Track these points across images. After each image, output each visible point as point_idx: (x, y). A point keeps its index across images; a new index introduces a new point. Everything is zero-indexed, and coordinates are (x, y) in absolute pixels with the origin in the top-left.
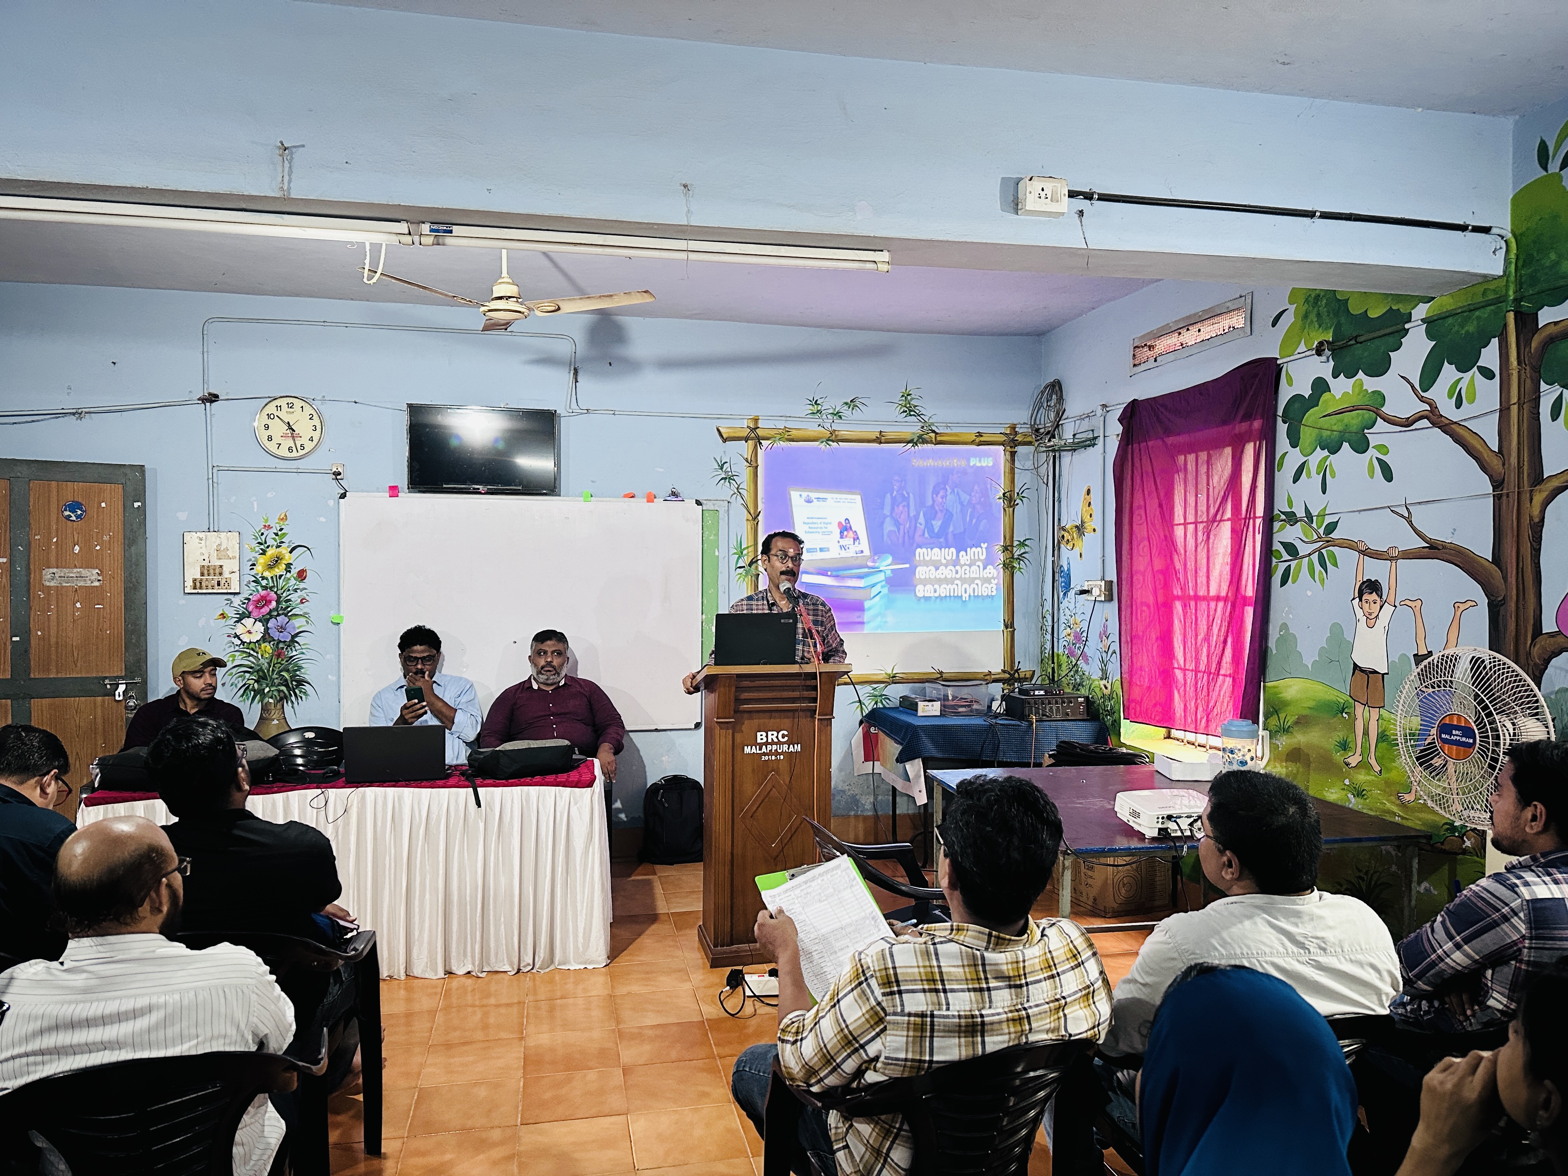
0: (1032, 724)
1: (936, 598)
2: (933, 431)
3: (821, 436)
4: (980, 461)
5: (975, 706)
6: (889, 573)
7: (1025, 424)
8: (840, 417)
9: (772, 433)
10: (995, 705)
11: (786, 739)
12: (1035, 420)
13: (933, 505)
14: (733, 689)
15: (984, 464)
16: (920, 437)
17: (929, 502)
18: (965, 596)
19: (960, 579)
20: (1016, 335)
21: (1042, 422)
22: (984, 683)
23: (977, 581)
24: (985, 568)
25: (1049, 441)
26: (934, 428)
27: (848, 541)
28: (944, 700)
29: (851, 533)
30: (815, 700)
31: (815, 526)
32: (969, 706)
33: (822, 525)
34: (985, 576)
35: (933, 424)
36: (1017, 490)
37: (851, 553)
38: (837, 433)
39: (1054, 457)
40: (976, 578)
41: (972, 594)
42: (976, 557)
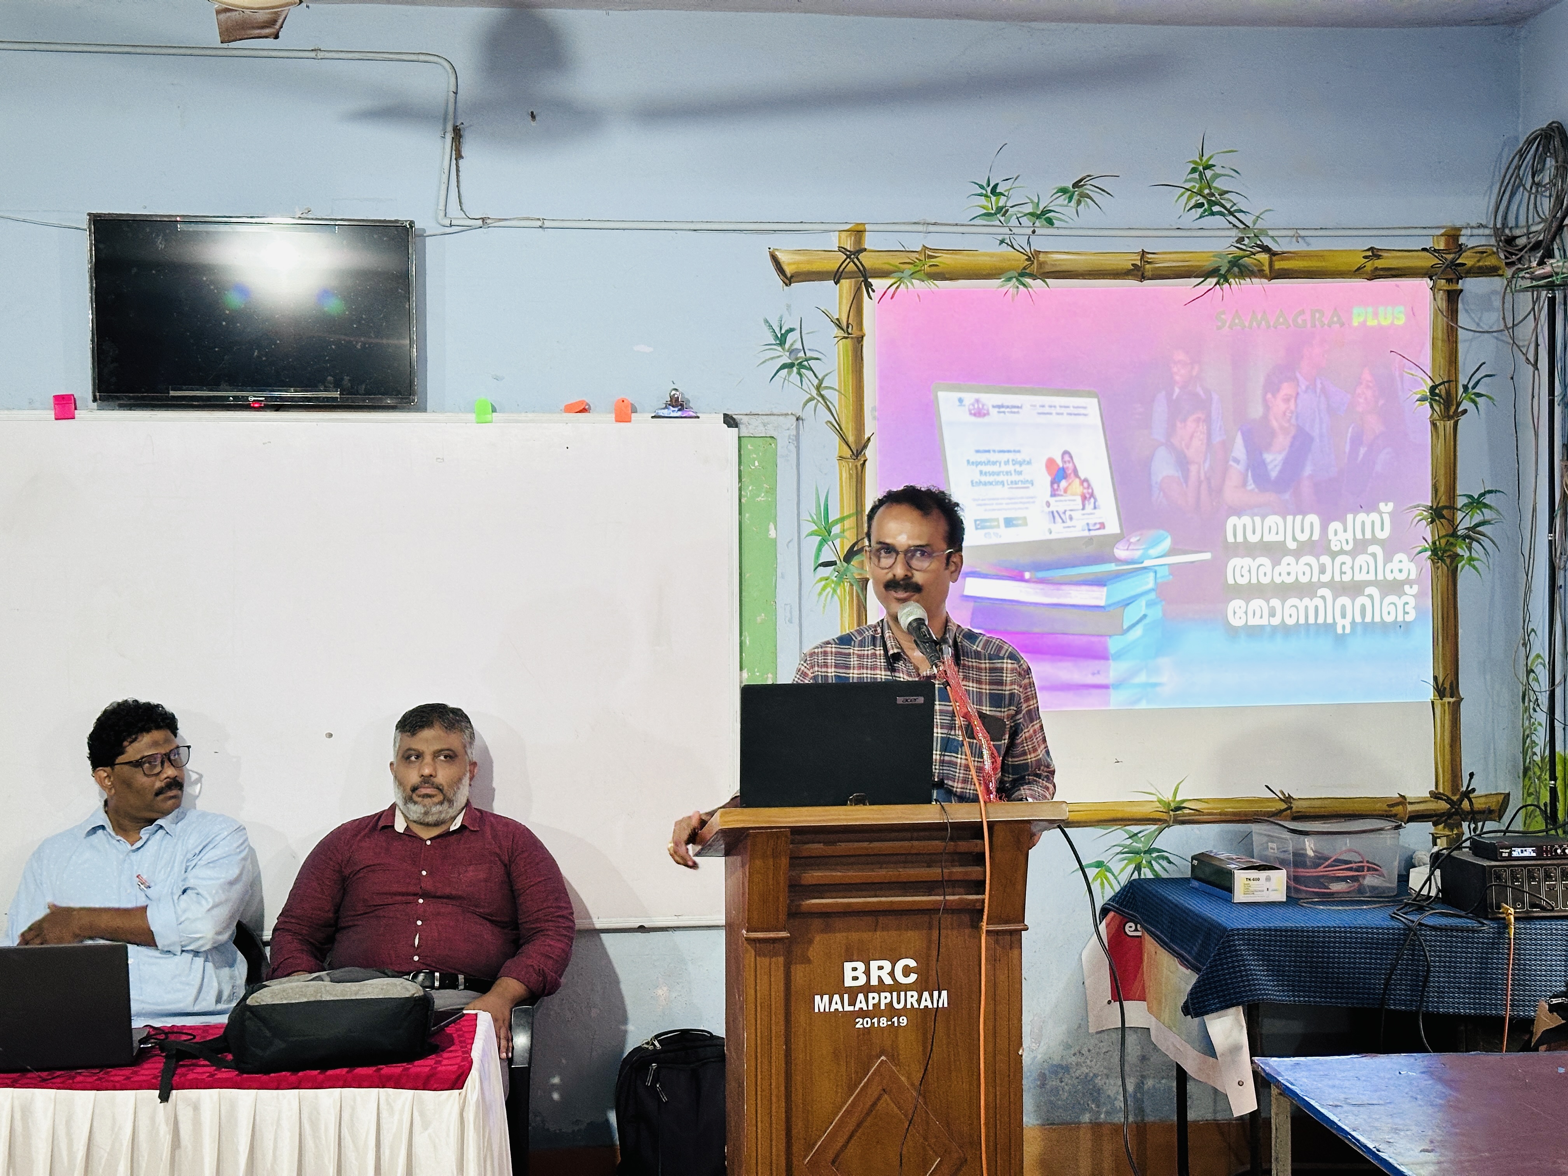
0: (1507, 926)
1: (1274, 629)
2: (1266, 249)
3: (1005, 265)
4: (1376, 315)
5: (1370, 880)
6: (1163, 572)
7: (1480, 226)
8: (1050, 222)
9: (896, 261)
10: (1417, 878)
11: (913, 977)
12: (1505, 218)
13: (1265, 417)
14: (784, 861)
15: (1385, 322)
16: (1235, 263)
17: (1256, 411)
18: (1343, 625)
19: (1331, 585)
20: (1457, 23)
21: (1522, 221)
22: (1388, 825)
23: (1369, 590)
24: (1388, 559)
25: (1541, 263)
26: (1267, 242)
27: (1070, 502)
28: (1296, 865)
29: (1076, 485)
30: (978, 886)
31: (995, 468)
32: (1354, 879)
33: (1010, 467)
34: (1390, 577)
35: (1264, 232)
36: (1463, 380)
37: (1076, 529)
38: (1042, 257)
39: (1552, 301)
40: (1369, 583)
41: (1358, 619)
42: (1368, 535)
